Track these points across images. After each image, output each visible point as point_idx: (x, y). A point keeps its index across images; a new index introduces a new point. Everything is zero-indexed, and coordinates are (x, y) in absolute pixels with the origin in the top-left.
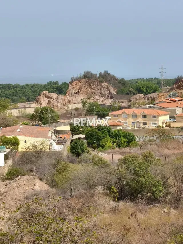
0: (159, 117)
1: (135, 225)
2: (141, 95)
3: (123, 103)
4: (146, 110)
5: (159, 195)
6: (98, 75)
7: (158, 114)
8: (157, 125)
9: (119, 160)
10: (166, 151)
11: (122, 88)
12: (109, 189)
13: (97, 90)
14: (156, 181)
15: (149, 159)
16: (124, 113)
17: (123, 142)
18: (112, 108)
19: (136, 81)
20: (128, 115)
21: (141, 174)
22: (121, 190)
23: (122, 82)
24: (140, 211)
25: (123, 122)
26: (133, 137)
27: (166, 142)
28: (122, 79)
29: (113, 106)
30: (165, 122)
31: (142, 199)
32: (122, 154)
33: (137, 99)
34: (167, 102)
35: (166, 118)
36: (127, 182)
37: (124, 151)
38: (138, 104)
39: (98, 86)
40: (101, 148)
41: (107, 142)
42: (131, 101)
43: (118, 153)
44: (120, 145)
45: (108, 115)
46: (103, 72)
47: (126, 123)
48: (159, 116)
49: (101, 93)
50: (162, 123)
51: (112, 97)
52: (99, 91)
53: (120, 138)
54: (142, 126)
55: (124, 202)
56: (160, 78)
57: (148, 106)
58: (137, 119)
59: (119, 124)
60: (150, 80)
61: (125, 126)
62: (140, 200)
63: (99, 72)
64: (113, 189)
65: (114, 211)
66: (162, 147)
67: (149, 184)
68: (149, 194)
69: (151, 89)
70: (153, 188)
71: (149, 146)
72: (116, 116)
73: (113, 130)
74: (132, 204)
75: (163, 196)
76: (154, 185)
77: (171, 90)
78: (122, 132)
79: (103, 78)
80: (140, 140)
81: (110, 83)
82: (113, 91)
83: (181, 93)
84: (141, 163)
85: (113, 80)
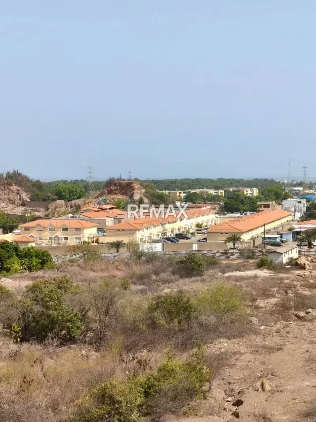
0: (83, 230)
1: (40, 375)
2: (62, 202)
3: (39, 212)
4: (67, 220)
5: (77, 333)
6: (5, 176)
7: (83, 226)
8: (82, 240)
9: (26, 287)
10: (92, 274)
11: (37, 192)
12: (10, 327)
13: (3, 195)
14: (72, 315)
15: (65, 285)
16: (38, 225)
17: (35, 264)
18: (23, 219)
19: (57, 184)
20: (44, 227)
21: (51, 306)
22: (26, 328)
23: (38, 185)
24: (49, 355)
25: (37, 238)
26: (48, 256)
27: (91, 263)
28: (38, 181)
29: (24, 216)
30: (92, 236)
31: (52, 338)
32: (33, 278)
33: (56, 207)
34: (95, 211)
35: (94, 231)
36: (34, 317)
37: (36, 275)
38: (57, 214)
39: (5, 189)
40: (5, 272)
41: (14, 263)
42: (48, 209)
43: (27, 279)
44: (31, 267)
45: (17, 228)
46: (11, 172)
47: (40, 238)
48: (84, 228)
49: (9, 200)
50: (88, 238)
51: (23, 205)
52: (6, 196)
53: (31, 258)
54: (62, 242)
55: (29, 345)
56: (87, 180)
57: (70, 215)
58: (56, 233)
59: (31, 239)
60: (76, 182)
61: (39, 241)
62: (50, 341)
63: (6, 172)
64: (14, 327)
65: (14, 356)
66: (86, 269)
67: (63, 319)
68: (63, 332)
69: (76, 194)
70: (68, 324)
71: (70, 268)
72: (27, 229)
73: (22, 247)
74: (39, 347)
75: (82, 333)
76: (69, 321)
77: (101, 195)
78: (34, 250)
79: (12, 179)
80: (58, 261)
81: (21, 186)
82: (26, 197)
83: (113, 199)
84: (52, 291)
85: (25, 182)
